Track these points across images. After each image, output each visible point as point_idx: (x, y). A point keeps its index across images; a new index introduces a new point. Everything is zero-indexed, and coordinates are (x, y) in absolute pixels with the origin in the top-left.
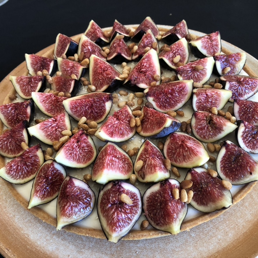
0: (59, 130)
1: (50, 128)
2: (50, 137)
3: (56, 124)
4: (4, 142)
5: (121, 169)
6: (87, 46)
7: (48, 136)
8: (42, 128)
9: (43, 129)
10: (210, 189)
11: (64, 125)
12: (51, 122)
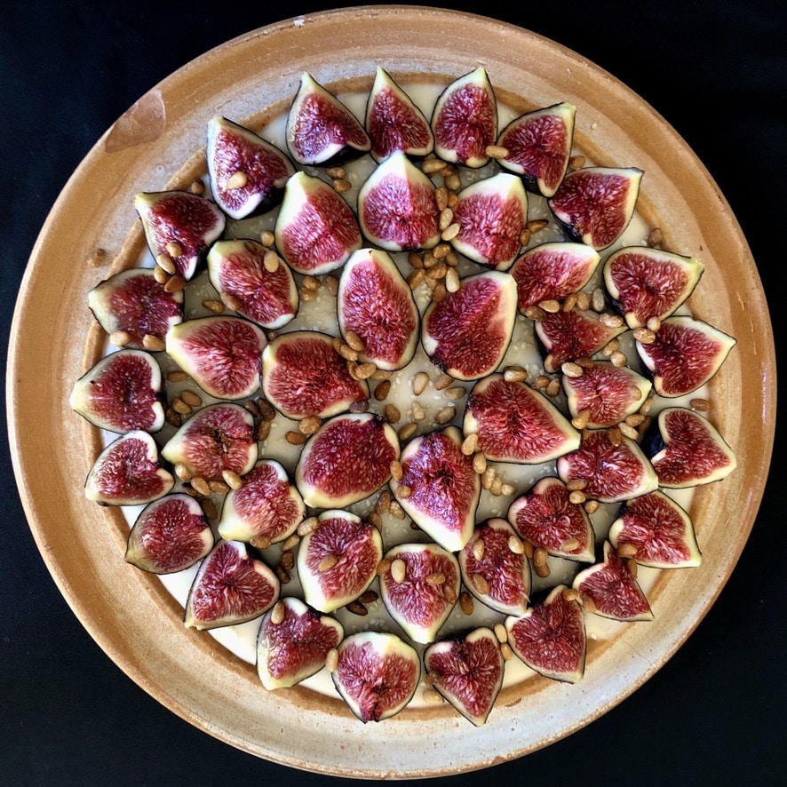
0: (469, 227)
1: (484, 212)
2: (471, 201)
3: (482, 228)
4: (540, 129)
5: (294, 233)
6: (622, 468)
7: (476, 199)
8: (495, 199)
9: (492, 199)
10: (133, 299)
11: (468, 241)
12: (493, 222)
